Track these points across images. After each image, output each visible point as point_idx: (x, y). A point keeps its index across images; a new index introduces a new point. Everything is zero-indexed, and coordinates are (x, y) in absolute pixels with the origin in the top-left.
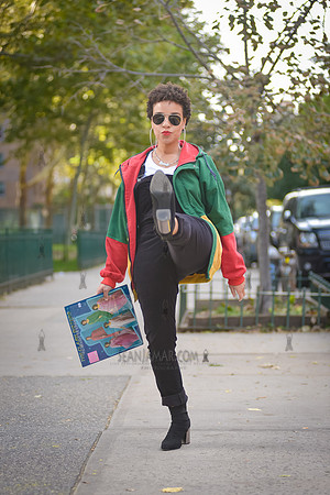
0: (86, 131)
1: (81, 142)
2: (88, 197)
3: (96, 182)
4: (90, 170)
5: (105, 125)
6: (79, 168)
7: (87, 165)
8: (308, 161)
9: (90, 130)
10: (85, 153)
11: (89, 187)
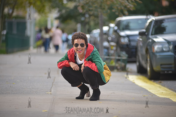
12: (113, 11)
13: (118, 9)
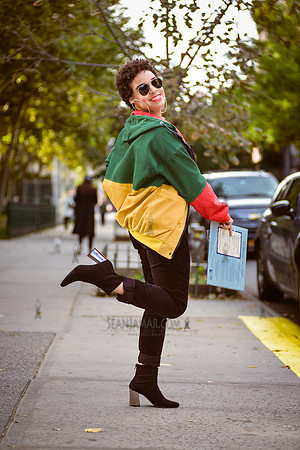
0: (18, 112)
1: (14, 123)
2: (18, 172)
3: (25, 159)
4: (20, 148)
5: (36, 107)
6: (10, 146)
7: (18, 143)
8: (220, 148)
9: (22, 111)
10: (16, 132)
11: (19, 163)
12: (206, 154)
13: (217, 151)
